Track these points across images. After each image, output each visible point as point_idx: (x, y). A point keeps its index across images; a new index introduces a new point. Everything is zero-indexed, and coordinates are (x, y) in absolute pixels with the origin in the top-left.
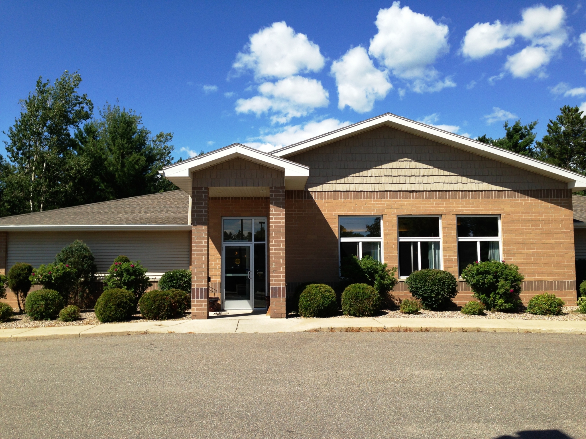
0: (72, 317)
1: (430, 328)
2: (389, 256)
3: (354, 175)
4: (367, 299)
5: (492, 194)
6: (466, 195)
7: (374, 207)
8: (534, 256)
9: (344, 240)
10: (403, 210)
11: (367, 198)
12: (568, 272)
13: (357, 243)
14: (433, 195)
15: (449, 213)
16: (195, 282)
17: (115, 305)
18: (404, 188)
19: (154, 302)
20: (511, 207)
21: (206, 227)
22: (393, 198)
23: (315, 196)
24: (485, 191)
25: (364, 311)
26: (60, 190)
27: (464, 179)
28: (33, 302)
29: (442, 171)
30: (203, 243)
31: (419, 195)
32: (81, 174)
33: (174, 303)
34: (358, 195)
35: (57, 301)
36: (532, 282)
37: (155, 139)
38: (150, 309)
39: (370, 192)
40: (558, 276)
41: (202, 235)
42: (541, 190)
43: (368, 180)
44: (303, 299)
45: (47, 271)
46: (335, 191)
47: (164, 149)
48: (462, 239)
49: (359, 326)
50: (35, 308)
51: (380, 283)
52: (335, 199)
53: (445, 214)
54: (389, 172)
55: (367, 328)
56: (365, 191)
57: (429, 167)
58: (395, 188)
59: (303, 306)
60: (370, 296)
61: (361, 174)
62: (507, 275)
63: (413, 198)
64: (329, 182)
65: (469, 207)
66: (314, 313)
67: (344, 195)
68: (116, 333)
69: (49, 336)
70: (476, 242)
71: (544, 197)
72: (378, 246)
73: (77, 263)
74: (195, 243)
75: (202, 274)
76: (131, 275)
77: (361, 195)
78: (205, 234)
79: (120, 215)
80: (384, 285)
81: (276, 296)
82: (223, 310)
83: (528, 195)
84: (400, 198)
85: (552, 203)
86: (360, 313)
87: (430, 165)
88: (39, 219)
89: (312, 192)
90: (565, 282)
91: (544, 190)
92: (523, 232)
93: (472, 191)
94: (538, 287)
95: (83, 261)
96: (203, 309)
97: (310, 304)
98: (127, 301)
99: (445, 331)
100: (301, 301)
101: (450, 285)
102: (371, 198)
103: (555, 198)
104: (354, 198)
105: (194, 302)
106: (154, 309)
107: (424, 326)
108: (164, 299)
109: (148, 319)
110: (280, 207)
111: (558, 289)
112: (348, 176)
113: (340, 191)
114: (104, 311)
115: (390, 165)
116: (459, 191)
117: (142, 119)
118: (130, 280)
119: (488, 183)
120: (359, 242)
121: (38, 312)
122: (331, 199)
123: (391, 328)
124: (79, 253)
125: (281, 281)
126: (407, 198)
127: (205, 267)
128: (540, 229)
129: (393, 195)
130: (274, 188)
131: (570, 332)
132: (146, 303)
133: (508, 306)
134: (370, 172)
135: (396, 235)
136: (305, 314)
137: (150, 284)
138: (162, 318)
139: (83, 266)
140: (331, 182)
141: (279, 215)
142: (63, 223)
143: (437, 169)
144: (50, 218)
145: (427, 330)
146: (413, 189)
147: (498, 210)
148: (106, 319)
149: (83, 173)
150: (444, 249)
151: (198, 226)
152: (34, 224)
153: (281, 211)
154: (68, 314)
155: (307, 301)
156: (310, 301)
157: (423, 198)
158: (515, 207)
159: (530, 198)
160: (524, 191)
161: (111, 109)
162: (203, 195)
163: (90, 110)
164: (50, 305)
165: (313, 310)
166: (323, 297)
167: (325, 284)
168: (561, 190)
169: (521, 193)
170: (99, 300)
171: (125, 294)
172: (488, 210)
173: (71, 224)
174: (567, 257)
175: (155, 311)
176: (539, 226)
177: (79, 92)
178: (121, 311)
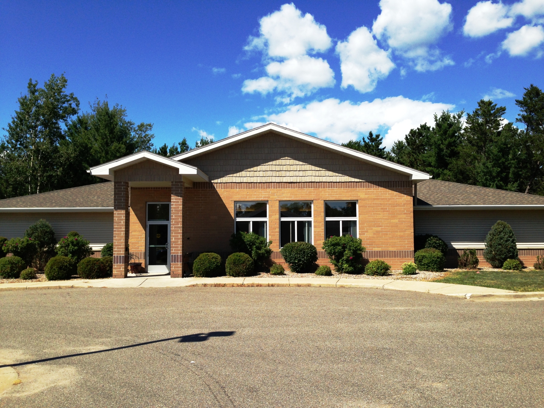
0: (29, 277)
1: (275, 284)
2: (273, 232)
3: (247, 170)
4: (242, 264)
5: (351, 185)
6: (332, 185)
7: (262, 195)
8: (382, 232)
9: (239, 219)
10: (284, 197)
11: (257, 188)
12: (407, 244)
13: (249, 222)
14: (306, 186)
15: (319, 199)
16: (116, 251)
17: (58, 267)
18: (285, 180)
19: (87, 265)
20: (366, 194)
21: (125, 211)
22: (276, 188)
23: (217, 186)
24: (346, 182)
25: (239, 273)
26: (52, 174)
27: (331, 173)
28: (2, 265)
29: (314, 167)
30: (122, 222)
31: (296, 186)
32: (69, 161)
33: (102, 267)
34: (249, 186)
35: (20, 264)
36: (380, 252)
37: (137, 128)
38: (84, 271)
39: (259, 183)
40: (401, 247)
41: (121, 217)
42: (388, 182)
43: (257, 174)
44: (196, 264)
45: (15, 242)
46: (232, 183)
47: (145, 137)
48: (328, 219)
49: (224, 283)
50: (3, 270)
51: (256, 252)
52: (231, 188)
53: (316, 200)
54: (274, 168)
55: (230, 284)
56: (254, 183)
57: (304, 164)
58: (278, 180)
59: (196, 269)
60: (244, 262)
61: (252, 169)
62: (350, 246)
63: (292, 188)
64: (227, 176)
65: (334, 194)
66: (203, 274)
67: (239, 186)
68: (52, 287)
69: (5, 289)
70: (339, 221)
71: (391, 187)
72: (265, 224)
73: (41, 236)
74: (116, 222)
75: (121, 245)
76: (75, 246)
77: (252, 186)
78: (124, 216)
79: (77, 200)
80: (260, 254)
81: (175, 262)
82: (147, 272)
83: (379, 185)
84: (282, 188)
85: (397, 192)
86: (236, 274)
87: (305, 163)
88: (15, 203)
89: (215, 183)
90: (405, 252)
91: (391, 182)
92: (374, 214)
93: (336, 182)
94: (385, 255)
95: (45, 235)
96: (121, 271)
97: (200, 267)
98: (67, 265)
99: (286, 286)
100: (194, 265)
101: (308, 253)
102: (259, 188)
103: (400, 188)
104: (247, 188)
105: (115, 266)
106: (87, 271)
107: (271, 283)
108: (95, 264)
109: (83, 278)
110: (179, 196)
111: (400, 257)
112: (242, 171)
113: (236, 183)
114: (50, 272)
115: (274, 162)
116: (327, 182)
117: (126, 112)
118: (74, 250)
119: (349, 176)
120: (250, 221)
121: (6, 273)
122: (229, 188)
123: (247, 284)
124: (41, 229)
125: (179, 250)
126: (287, 188)
127: (123, 240)
128: (387, 211)
129: (277, 185)
130: (174, 182)
131: (370, 287)
132: (81, 267)
133: (351, 269)
134: (259, 168)
135: (277, 216)
136: (197, 275)
137: (93, 253)
138: (93, 278)
139: (44, 239)
140: (229, 176)
141: (178, 202)
142: (32, 207)
143: (310, 166)
144: (24, 202)
145: (272, 286)
146: (292, 181)
147: (355, 197)
148: (51, 278)
149: (71, 160)
150: (315, 227)
151: (118, 210)
152: (10, 207)
153: (179, 199)
154: (26, 274)
155: (198, 265)
156: (200, 265)
157: (299, 188)
158: (369, 194)
159: (380, 188)
160: (376, 182)
161: (101, 105)
162: (122, 187)
163: (77, 106)
164: (14, 267)
165: (202, 272)
166: (210, 262)
167: (215, 252)
168: (404, 182)
169: (373, 184)
170: (48, 264)
171: (66, 260)
172: (349, 197)
173: (37, 207)
174: (407, 232)
175: (87, 272)
176: (386, 209)
177: (66, 91)
178: (62, 272)
